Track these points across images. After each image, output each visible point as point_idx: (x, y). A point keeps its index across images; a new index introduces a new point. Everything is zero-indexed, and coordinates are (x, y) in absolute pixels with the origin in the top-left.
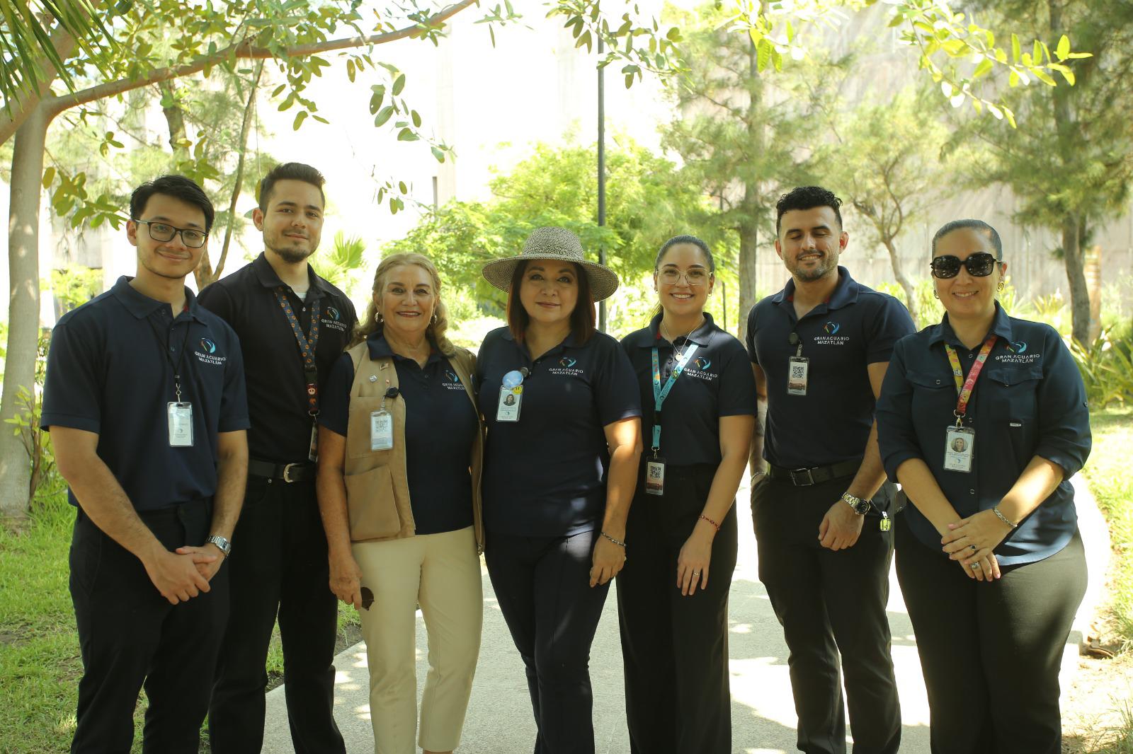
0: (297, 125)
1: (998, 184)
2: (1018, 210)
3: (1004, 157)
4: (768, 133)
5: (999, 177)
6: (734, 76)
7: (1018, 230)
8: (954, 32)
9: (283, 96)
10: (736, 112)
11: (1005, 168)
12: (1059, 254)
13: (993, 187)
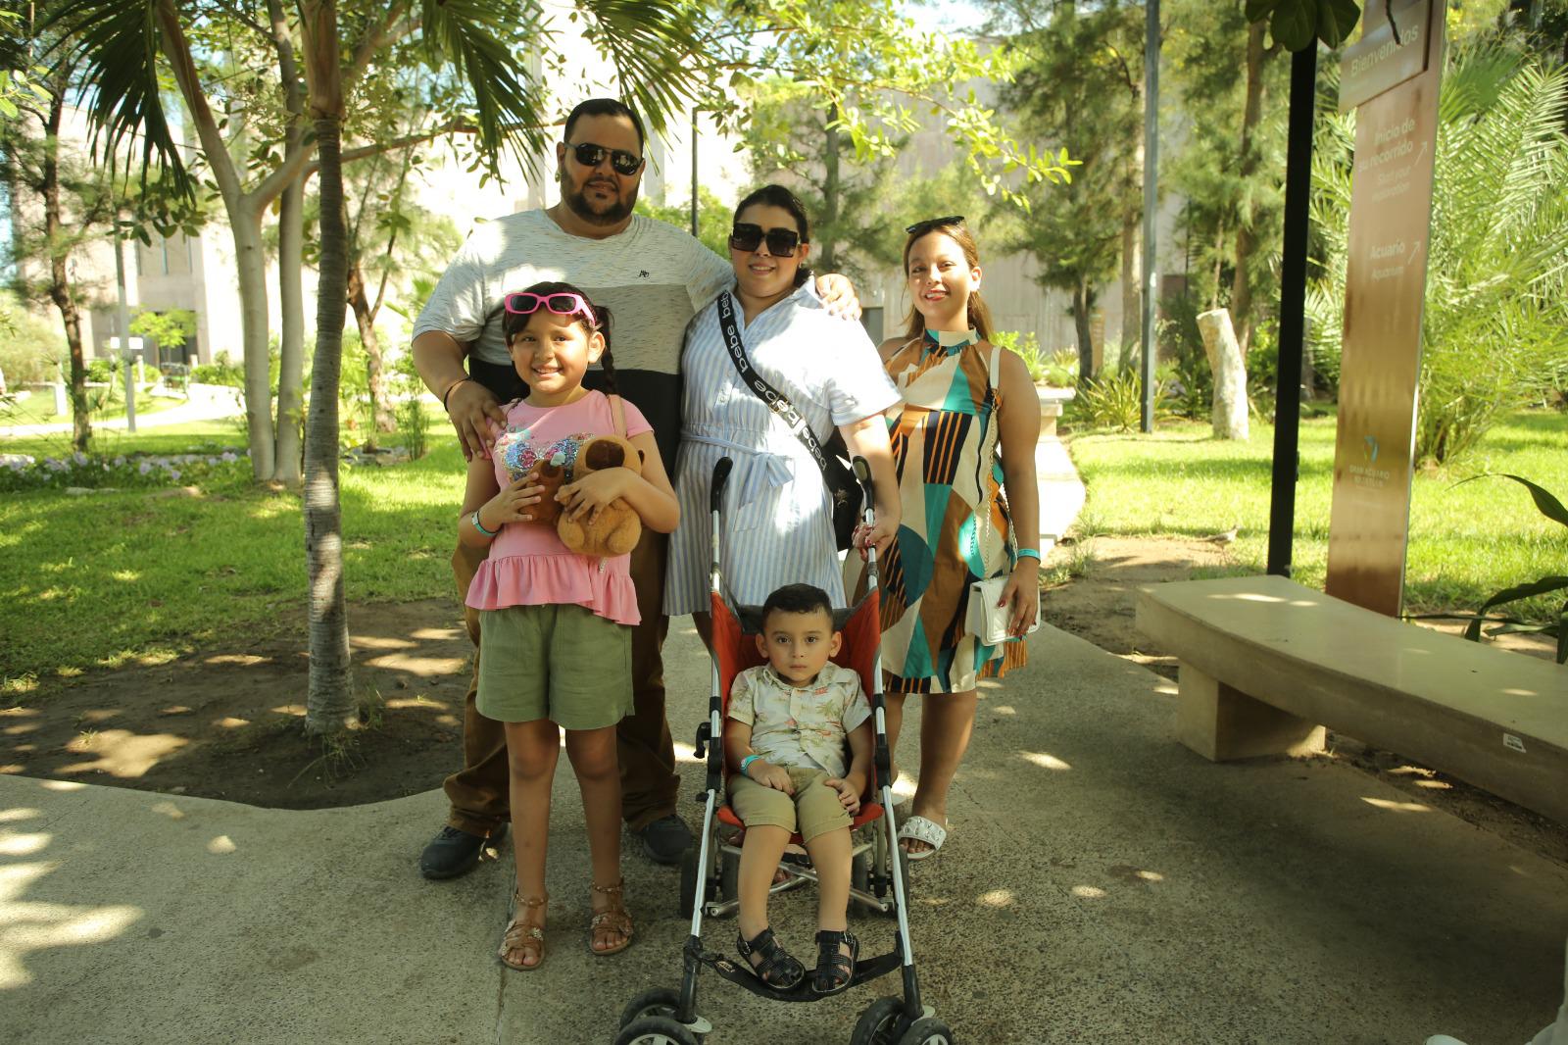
0: (482, 184)
1: (1025, 251)
2: (1041, 274)
3: (1030, 231)
4: (841, 201)
5: (1027, 246)
6: (813, 153)
7: (1040, 289)
8: (992, 140)
9: (471, 161)
10: (815, 183)
11: (1031, 239)
12: (1071, 312)
13: (1022, 253)
